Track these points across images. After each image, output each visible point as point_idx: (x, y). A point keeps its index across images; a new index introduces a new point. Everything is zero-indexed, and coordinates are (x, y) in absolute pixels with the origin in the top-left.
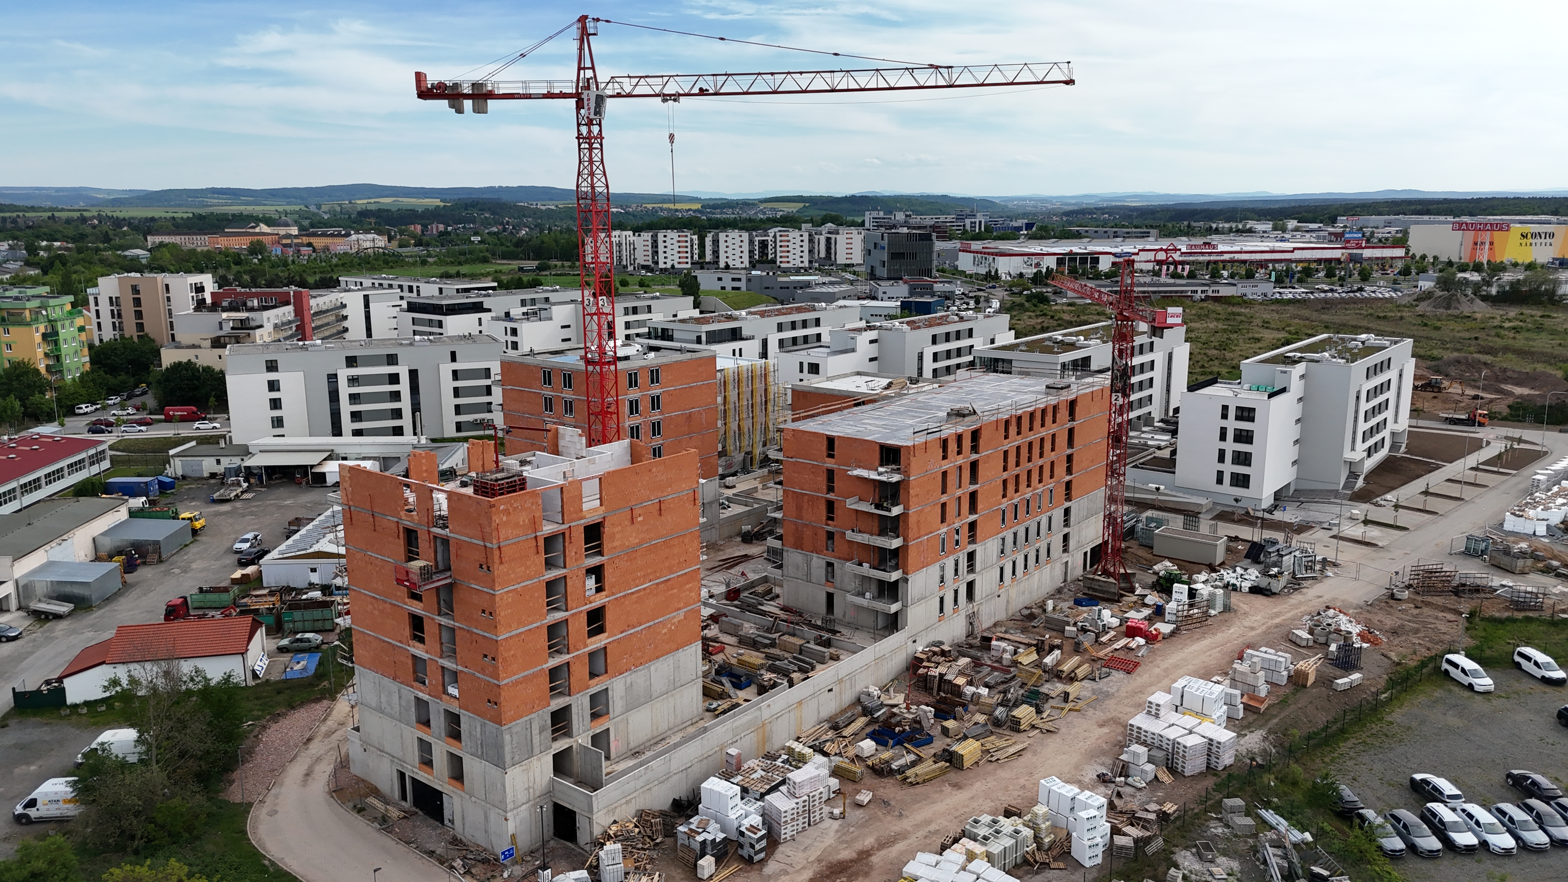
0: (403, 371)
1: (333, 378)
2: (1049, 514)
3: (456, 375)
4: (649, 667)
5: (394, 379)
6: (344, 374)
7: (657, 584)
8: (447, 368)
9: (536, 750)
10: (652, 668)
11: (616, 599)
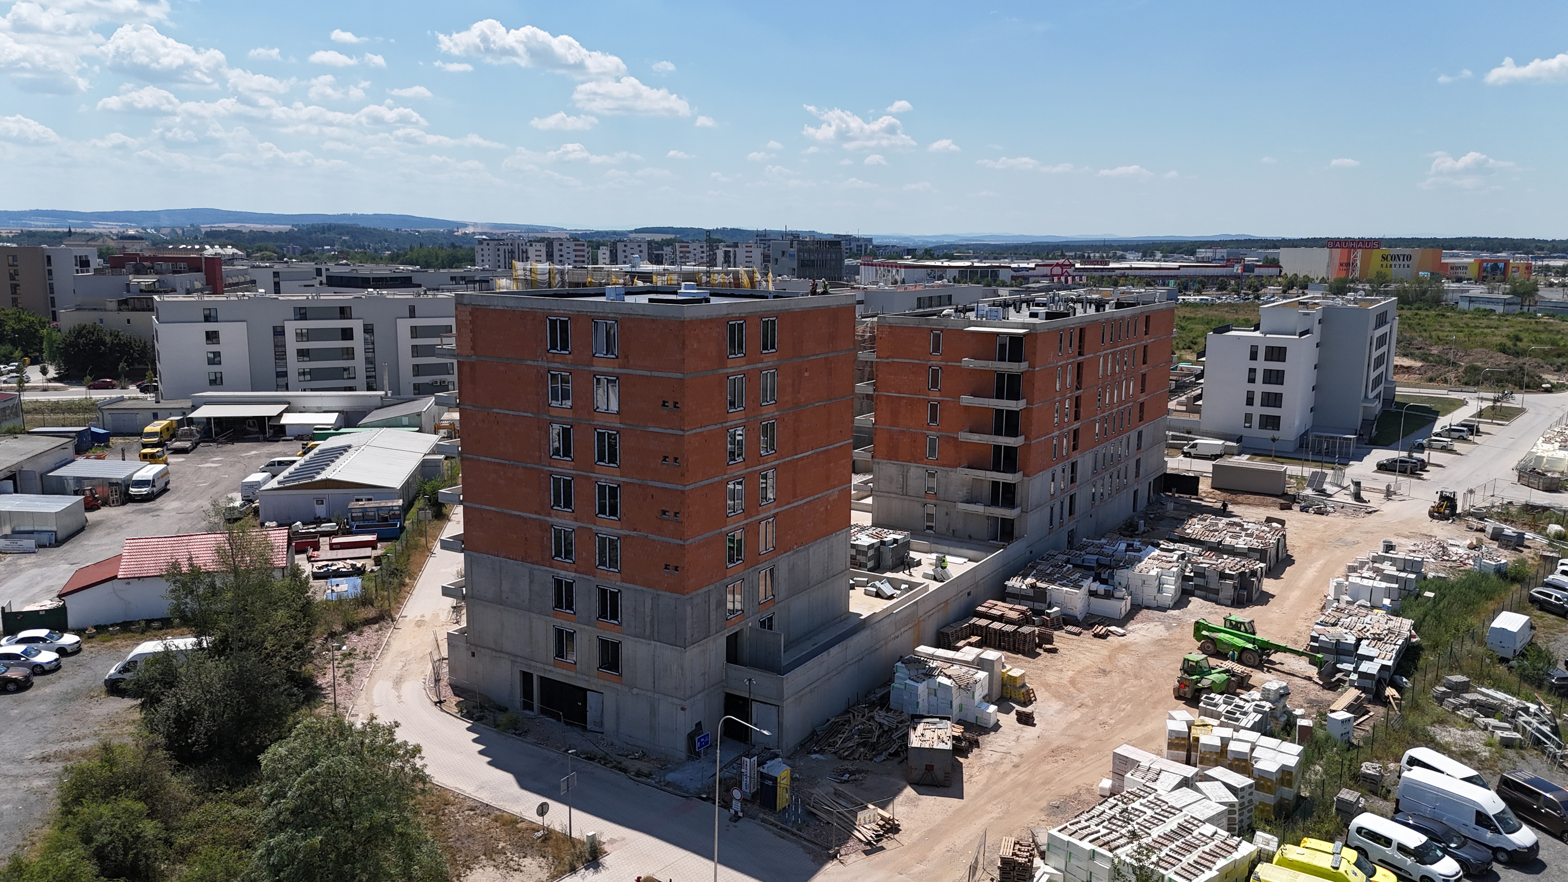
0: (357, 326)
1: (279, 332)
2: (1127, 434)
3: (415, 332)
4: (808, 549)
5: (347, 334)
6: (292, 327)
7: (818, 454)
8: (404, 326)
9: (713, 629)
10: (811, 549)
11: (784, 463)
